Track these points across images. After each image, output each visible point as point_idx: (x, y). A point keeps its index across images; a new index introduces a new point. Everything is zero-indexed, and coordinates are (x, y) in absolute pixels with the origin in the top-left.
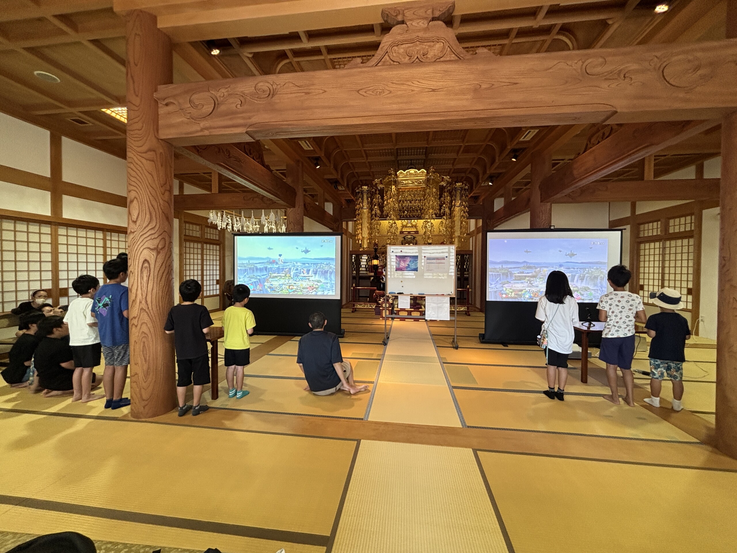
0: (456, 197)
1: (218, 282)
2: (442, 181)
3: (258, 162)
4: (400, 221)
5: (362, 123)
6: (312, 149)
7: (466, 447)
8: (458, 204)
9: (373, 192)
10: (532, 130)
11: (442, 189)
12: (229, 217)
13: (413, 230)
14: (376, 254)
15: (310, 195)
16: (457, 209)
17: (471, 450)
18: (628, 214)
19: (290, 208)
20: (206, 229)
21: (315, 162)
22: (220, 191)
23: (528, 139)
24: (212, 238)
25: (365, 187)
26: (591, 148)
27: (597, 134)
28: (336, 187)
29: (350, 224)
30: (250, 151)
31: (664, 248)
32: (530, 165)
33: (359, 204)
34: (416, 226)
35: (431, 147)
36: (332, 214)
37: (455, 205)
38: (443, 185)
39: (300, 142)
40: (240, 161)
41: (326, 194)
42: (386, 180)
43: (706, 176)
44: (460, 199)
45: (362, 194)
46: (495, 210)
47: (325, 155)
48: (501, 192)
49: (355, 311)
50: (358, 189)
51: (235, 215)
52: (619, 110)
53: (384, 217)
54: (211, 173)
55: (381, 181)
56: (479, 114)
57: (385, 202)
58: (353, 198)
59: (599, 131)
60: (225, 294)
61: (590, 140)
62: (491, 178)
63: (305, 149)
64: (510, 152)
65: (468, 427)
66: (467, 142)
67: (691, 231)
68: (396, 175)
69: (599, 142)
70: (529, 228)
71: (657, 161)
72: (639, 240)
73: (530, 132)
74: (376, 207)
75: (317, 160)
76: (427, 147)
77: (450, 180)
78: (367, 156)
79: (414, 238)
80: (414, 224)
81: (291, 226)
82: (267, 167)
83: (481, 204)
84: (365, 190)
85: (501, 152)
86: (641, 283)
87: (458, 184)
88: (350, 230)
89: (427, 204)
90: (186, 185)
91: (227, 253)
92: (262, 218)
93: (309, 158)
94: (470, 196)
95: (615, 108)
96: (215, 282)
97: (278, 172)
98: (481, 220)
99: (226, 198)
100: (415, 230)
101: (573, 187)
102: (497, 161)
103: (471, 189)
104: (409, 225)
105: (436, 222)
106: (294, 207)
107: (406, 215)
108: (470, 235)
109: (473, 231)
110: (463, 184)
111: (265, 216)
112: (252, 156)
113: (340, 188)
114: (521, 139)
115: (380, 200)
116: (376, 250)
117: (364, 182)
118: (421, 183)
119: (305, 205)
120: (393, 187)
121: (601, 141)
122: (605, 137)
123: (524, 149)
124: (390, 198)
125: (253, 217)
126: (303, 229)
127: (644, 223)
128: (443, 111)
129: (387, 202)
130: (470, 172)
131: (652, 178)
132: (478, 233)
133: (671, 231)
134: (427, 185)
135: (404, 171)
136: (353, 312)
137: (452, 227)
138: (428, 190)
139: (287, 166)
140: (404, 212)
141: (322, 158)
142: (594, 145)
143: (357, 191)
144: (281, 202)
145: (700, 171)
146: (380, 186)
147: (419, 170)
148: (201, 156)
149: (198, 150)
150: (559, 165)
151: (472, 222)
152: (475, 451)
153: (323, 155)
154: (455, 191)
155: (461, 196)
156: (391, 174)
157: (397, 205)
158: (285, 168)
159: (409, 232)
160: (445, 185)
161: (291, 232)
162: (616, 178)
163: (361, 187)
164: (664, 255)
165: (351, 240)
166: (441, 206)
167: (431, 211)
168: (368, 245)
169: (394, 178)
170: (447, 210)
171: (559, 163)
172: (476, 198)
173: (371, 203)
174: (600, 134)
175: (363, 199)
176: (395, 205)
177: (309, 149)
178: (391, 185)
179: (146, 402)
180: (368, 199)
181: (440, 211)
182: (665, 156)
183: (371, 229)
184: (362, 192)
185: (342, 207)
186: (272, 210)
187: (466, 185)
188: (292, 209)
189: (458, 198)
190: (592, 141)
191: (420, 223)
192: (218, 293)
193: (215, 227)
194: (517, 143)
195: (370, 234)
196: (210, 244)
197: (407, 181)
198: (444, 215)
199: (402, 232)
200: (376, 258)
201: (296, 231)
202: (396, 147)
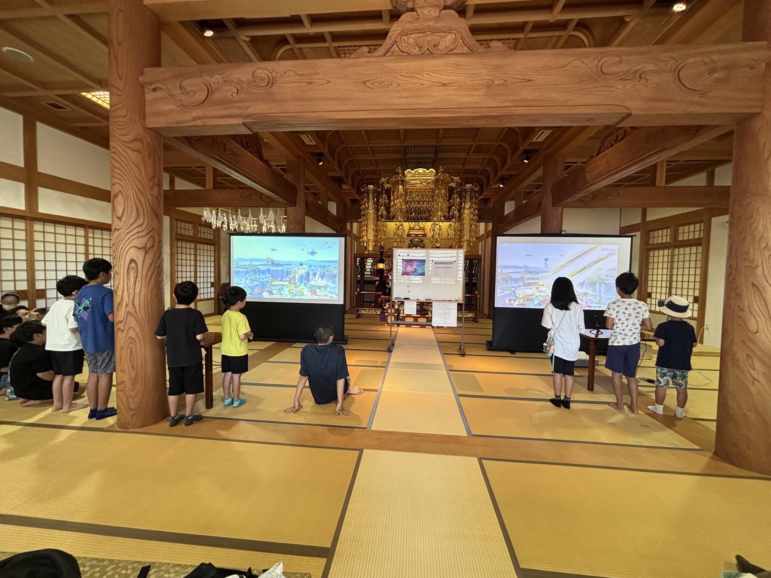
0: (465, 199)
1: (212, 285)
2: (452, 182)
3: (256, 157)
4: (407, 223)
5: (368, 117)
6: (314, 143)
7: (471, 456)
8: (467, 207)
9: (379, 191)
10: (546, 131)
11: (451, 191)
12: (224, 215)
13: (420, 233)
14: (381, 257)
15: (312, 193)
16: (466, 211)
17: (476, 458)
18: (639, 221)
19: (291, 206)
20: (199, 227)
21: (318, 158)
22: (215, 188)
23: (541, 140)
24: (206, 237)
25: (371, 187)
26: (604, 151)
27: (610, 138)
28: (340, 186)
29: (355, 225)
30: (247, 145)
31: (673, 256)
32: (542, 168)
33: (365, 204)
34: (423, 229)
35: (440, 146)
36: (335, 214)
37: (464, 208)
38: (452, 187)
39: (301, 136)
40: (236, 155)
41: (329, 192)
42: (393, 179)
43: (716, 184)
44: (470, 201)
45: (368, 193)
46: (505, 214)
47: (328, 151)
48: (513, 194)
49: (360, 316)
50: (363, 188)
51: (231, 213)
52: (633, 112)
53: (390, 218)
54: (205, 167)
55: (388, 180)
56: (491, 112)
57: (392, 203)
58: (358, 197)
59: (613, 133)
60: (221, 297)
61: (603, 142)
62: (502, 180)
63: (307, 143)
64: (522, 153)
65: (474, 435)
66: (478, 141)
67: (700, 239)
68: (404, 174)
69: (612, 145)
70: (540, 232)
71: (669, 167)
72: (648, 247)
73: (543, 132)
74: (382, 208)
75: (320, 156)
76: (436, 146)
77: (460, 181)
78: (373, 154)
79: (422, 241)
80: (422, 226)
81: (292, 226)
82: (266, 162)
83: (492, 206)
84: (371, 189)
85: (513, 153)
86: (649, 290)
87: (468, 186)
88: (355, 231)
89: (435, 206)
90: (177, 180)
91: (223, 254)
92: (260, 216)
93: (311, 154)
94: (480, 198)
95: (629, 110)
96: (209, 285)
97: (277, 168)
98: (491, 224)
99: (221, 195)
100: (423, 233)
101: (585, 191)
102: (508, 162)
103: (481, 191)
104: (417, 227)
105: (445, 225)
106: (295, 205)
107: (413, 217)
108: (479, 239)
109: (483, 235)
110: (473, 185)
111: (264, 214)
112: (249, 150)
113: (344, 186)
114: (534, 140)
115: (386, 201)
116: (382, 253)
117: (370, 181)
118: (430, 183)
119: (306, 203)
120: (401, 187)
121: (615, 144)
122: (619, 139)
123: (536, 151)
124: (397, 199)
125: (250, 215)
126: (304, 230)
127: (654, 230)
128: (454, 107)
129: (394, 203)
130: (481, 173)
131: (663, 184)
132: (487, 237)
133: (680, 238)
134: (436, 186)
135: (413, 170)
136: (357, 318)
137: (461, 231)
138: (437, 191)
139: (288, 160)
140: (411, 214)
141: (325, 154)
142: (607, 148)
143: (363, 190)
144: (281, 200)
145: (711, 177)
146: (387, 186)
147: (428, 169)
148: (194, 148)
149: (190, 142)
150: (571, 168)
151: (482, 225)
152: (480, 460)
153: (326, 151)
154: (465, 192)
155: (471, 199)
156: (398, 173)
157: (404, 207)
158: (285, 164)
159: (417, 235)
160: (454, 186)
161: (292, 232)
162: (628, 184)
163: (367, 186)
164: (672, 262)
165: (356, 242)
166: (450, 208)
167: (439, 213)
168: (374, 248)
169: (401, 177)
170: (456, 213)
171: (571, 166)
172: (486, 201)
173: (377, 203)
174: (614, 137)
175: (368, 199)
176: (402, 206)
177: (311, 144)
178: (398, 184)
179: (134, 412)
180: (373, 199)
181: (449, 213)
182: (677, 161)
183: (376, 231)
184: (368, 192)
185: (346, 207)
186: (271, 209)
187: (476, 187)
188: (292, 208)
189: (468, 200)
190: (605, 143)
191: (428, 225)
192: (213, 296)
193: (209, 225)
194: (530, 144)
195: (376, 236)
196: (205, 243)
197: (415, 181)
198: (453, 218)
199: (409, 235)
200: (382, 261)
201: (297, 232)
202: (405, 145)
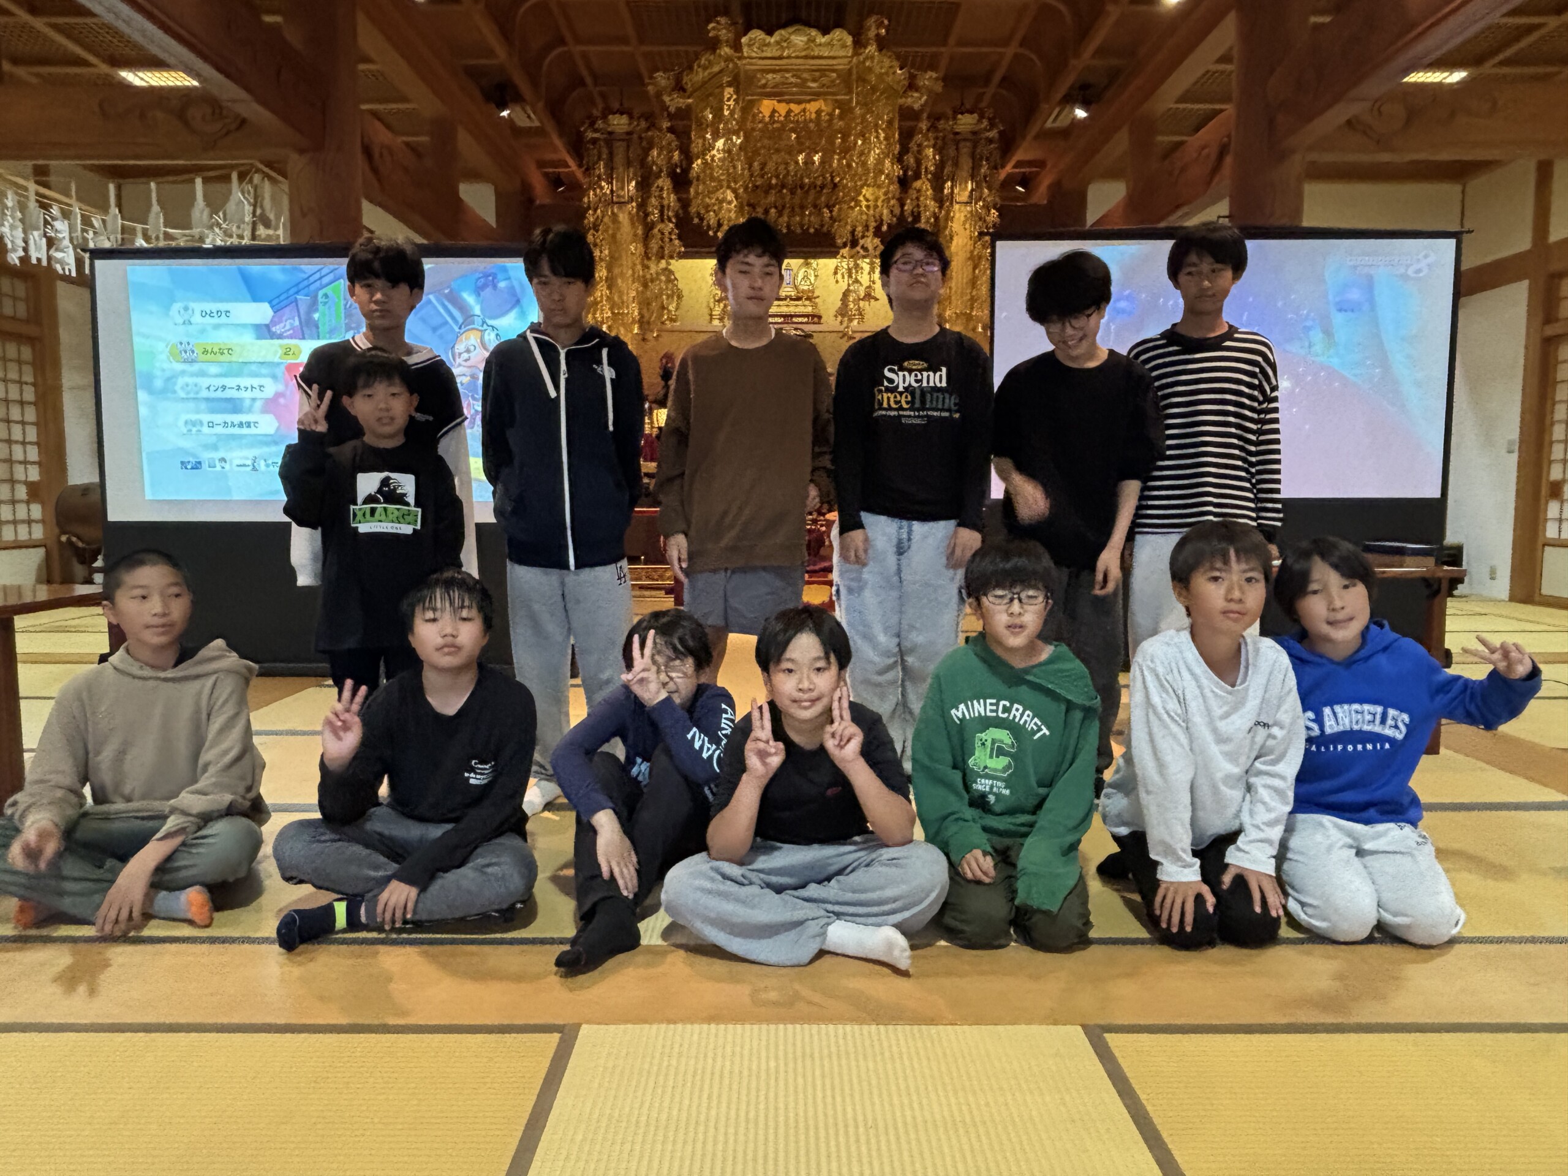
0: (956, 164)
2: (910, 88)
8: (964, 196)
13: (801, 310)
16: (960, 213)
25: (619, 123)
33: (598, 188)
37: (952, 199)
38: (911, 107)
42: (699, 75)
44: (973, 177)
45: (608, 146)
50: (592, 124)
57: (697, 164)
58: (573, 165)
60: (65, 539)
62: (1083, 91)
68: (737, 47)
74: (660, 182)
80: (803, 279)
84: (618, 130)
87: (966, 122)
89: (856, 167)
106: (318, 146)
110: (982, 117)
115: (676, 156)
118: (832, 84)
119: (367, 148)
124: (716, 139)
129: (704, 159)
135: (770, 33)
143: (590, 135)
146: (674, 102)
147: (825, 33)
155: (975, 168)
157: (742, 168)
166: (905, 185)
167: (871, 192)
169: (728, 59)
175: (610, 166)
176: (734, 165)
178: (718, 88)
180: (630, 166)
181: (903, 203)
184: (611, 138)
189: (965, 171)
192: (38, 533)
197: (778, 76)
